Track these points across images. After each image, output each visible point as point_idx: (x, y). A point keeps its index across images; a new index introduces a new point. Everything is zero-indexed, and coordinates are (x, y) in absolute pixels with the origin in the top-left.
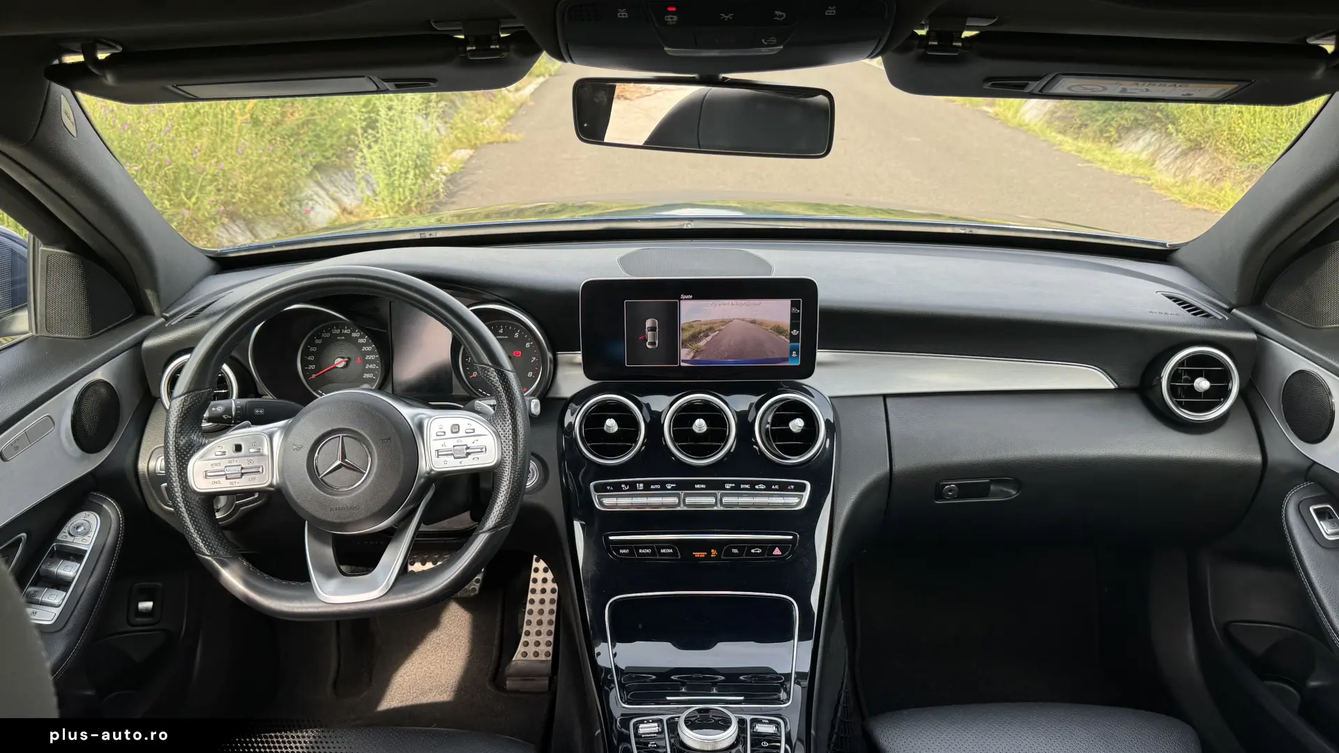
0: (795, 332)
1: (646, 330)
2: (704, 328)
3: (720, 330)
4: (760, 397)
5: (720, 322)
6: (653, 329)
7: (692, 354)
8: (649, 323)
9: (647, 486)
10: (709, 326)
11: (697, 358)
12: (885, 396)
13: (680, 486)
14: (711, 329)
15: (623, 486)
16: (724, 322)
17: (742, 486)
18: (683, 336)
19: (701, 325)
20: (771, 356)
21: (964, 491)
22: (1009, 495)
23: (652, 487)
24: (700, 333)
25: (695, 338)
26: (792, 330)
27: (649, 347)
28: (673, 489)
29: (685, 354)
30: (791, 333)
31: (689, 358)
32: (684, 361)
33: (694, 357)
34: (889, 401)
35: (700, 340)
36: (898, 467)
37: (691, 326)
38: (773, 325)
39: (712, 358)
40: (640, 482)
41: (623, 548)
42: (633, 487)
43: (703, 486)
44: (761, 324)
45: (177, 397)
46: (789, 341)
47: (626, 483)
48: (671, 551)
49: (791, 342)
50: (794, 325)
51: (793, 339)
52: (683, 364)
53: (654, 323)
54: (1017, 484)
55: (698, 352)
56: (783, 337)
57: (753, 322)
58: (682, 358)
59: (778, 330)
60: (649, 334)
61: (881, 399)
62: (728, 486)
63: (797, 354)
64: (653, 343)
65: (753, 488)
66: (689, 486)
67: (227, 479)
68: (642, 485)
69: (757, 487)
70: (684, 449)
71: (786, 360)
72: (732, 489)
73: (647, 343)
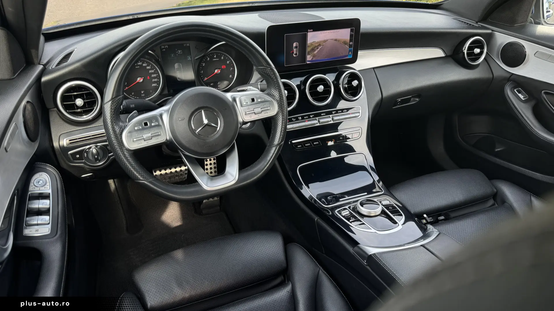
0: (351, 43)
1: (294, 48)
2: (317, 45)
3: (323, 45)
4: (337, 73)
5: (323, 41)
6: (296, 47)
7: (312, 58)
8: (295, 45)
9: (303, 118)
10: (318, 44)
11: (314, 59)
12: (374, 68)
13: (316, 115)
14: (320, 45)
15: (293, 119)
16: (325, 41)
17: (339, 112)
18: (308, 49)
19: (315, 43)
20: (341, 55)
21: (403, 102)
22: (417, 101)
23: (305, 118)
24: (315, 47)
25: (313, 50)
26: (350, 42)
27: (294, 56)
28: (313, 117)
29: (309, 58)
30: (350, 44)
31: (310, 59)
32: (308, 61)
33: (312, 59)
34: (375, 69)
35: (315, 51)
36: (385, 95)
37: (311, 44)
38: (343, 41)
39: (319, 59)
40: (299, 116)
41: (299, 145)
42: (297, 119)
43: (324, 114)
44: (339, 41)
45: (107, 103)
47: (294, 118)
48: (318, 143)
49: (349, 48)
50: (351, 40)
51: (350, 46)
52: (308, 63)
53: (297, 44)
54: (418, 96)
55: (314, 56)
56: (347, 46)
57: (336, 40)
58: (308, 60)
59: (345, 43)
60: (295, 50)
61: (373, 69)
62: (333, 113)
63: (351, 53)
64: (296, 54)
65: (342, 112)
66: (319, 115)
67: (145, 141)
68: (300, 118)
69: (344, 111)
70: (314, 99)
71: (347, 56)
72: (335, 113)
73: (294, 54)
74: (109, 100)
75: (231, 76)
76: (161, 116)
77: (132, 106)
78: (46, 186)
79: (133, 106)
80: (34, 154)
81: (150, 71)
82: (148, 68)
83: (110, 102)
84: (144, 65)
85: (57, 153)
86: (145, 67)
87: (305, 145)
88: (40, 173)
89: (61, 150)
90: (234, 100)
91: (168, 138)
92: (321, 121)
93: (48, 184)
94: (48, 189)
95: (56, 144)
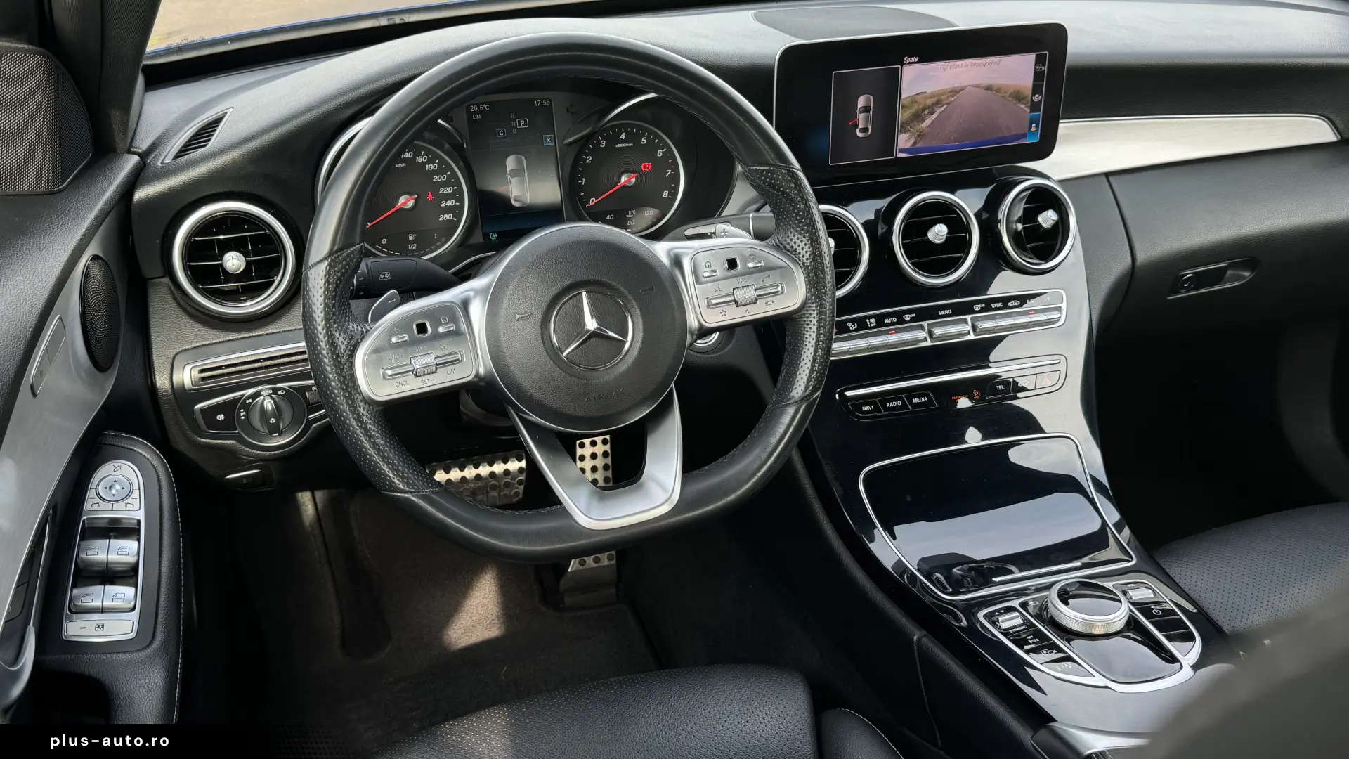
0: (1037, 98)
1: (858, 112)
2: (929, 102)
3: (948, 104)
4: (993, 186)
5: (950, 92)
6: (866, 109)
7: (912, 141)
8: (861, 102)
9: (880, 321)
10: (934, 100)
11: (919, 145)
12: (1107, 175)
13: (922, 315)
14: (938, 103)
15: (849, 325)
16: (955, 92)
17: (993, 306)
18: (903, 116)
19: (927, 98)
20: (1006, 134)
21: (1199, 280)
22: (1244, 278)
23: (886, 321)
24: (924, 110)
25: (918, 117)
26: (1033, 95)
27: (860, 135)
28: (912, 320)
29: (904, 141)
30: (1032, 100)
31: (908, 145)
32: (902, 151)
33: (915, 143)
34: (1111, 179)
35: (923, 120)
36: (1141, 257)
37: (913, 100)
38: (1012, 91)
39: (934, 144)
40: (870, 317)
41: (865, 405)
42: (862, 324)
43: (948, 312)
44: (998, 90)
45: (315, 264)
46: (1028, 110)
47: (853, 321)
48: (926, 399)
49: (1031, 111)
50: (1036, 89)
51: (1034, 107)
52: (901, 155)
53: (868, 100)
54: (1251, 264)
55: (920, 136)
56: (1023, 106)
57: (989, 88)
58: (899, 147)
59: (1018, 97)
60: (861, 116)
61: (1104, 178)
62: (977, 308)
63: (1037, 127)
64: (865, 130)
65: (1006, 307)
66: (931, 314)
67: (416, 376)
68: (873, 321)
69: (1010, 304)
70: (918, 266)
71: (1024, 136)
72: (982, 310)
73: (858, 130)
74: (321, 257)
75: (666, 194)
76: (465, 304)
77: (382, 276)
78: (129, 500)
79: (387, 276)
80: (103, 407)
81: (436, 179)
82: (430, 167)
83: (326, 263)
84: (419, 159)
85: (165, 407)
86: (423, 164)
87: (884, 406)
88: (117, 463)
89: (176, 398)
90: (677, 262)
91: (482, 371)
92: (938, 331)
93: (136, 494)
94: (134, 510)
95: (162, 381)
